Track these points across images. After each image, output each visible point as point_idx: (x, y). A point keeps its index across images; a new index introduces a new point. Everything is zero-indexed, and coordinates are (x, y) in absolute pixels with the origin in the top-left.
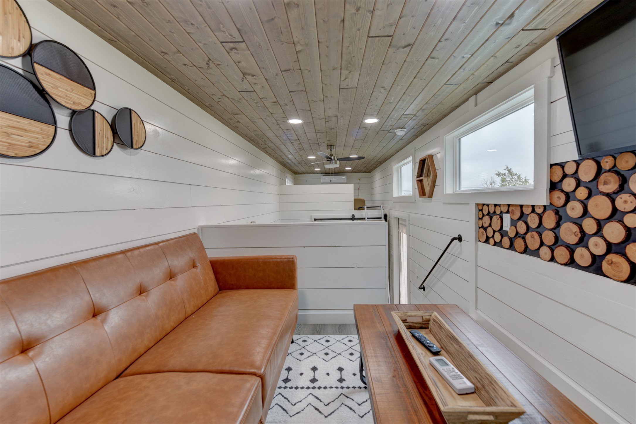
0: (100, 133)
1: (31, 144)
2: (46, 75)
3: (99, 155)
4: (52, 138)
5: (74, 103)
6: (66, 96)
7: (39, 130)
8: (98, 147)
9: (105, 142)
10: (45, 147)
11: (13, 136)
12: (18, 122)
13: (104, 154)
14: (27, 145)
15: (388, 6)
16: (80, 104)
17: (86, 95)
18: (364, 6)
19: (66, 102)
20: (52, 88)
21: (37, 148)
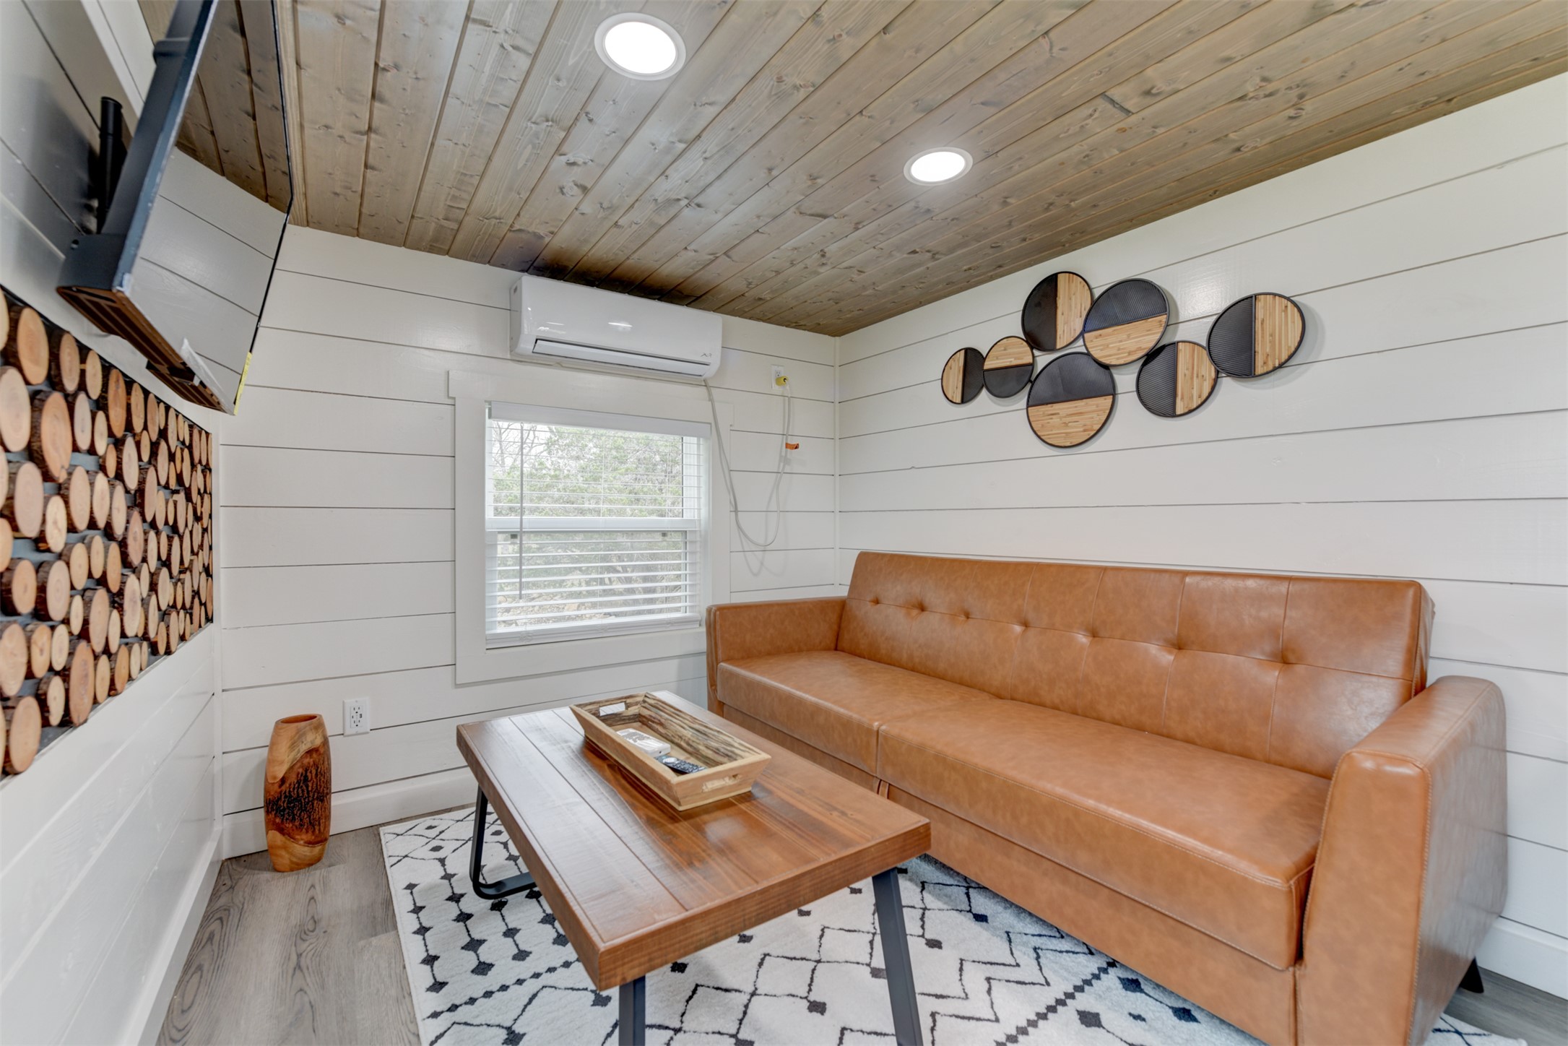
0: (1185, 375)
1: (1086, 427)
2: (1097, 338)
3: (1182, 412)
4: (1108, 411)
5: (1130, 353)
6: (1119, 349)
7: (1094, 408)
8: (1182, 398)
9: (1195, 387)
10: (1100, 426)
11: (1070, 424)
12: (1076, 407)
13: (1195, 406)
14: (1082, 429)
15: (775, 14)
16: (1140, 349)
17: (1149, 330)
18: (820, 39)
19: (1118, 359)
20: (1102, 350)
21: (1092, 430)
